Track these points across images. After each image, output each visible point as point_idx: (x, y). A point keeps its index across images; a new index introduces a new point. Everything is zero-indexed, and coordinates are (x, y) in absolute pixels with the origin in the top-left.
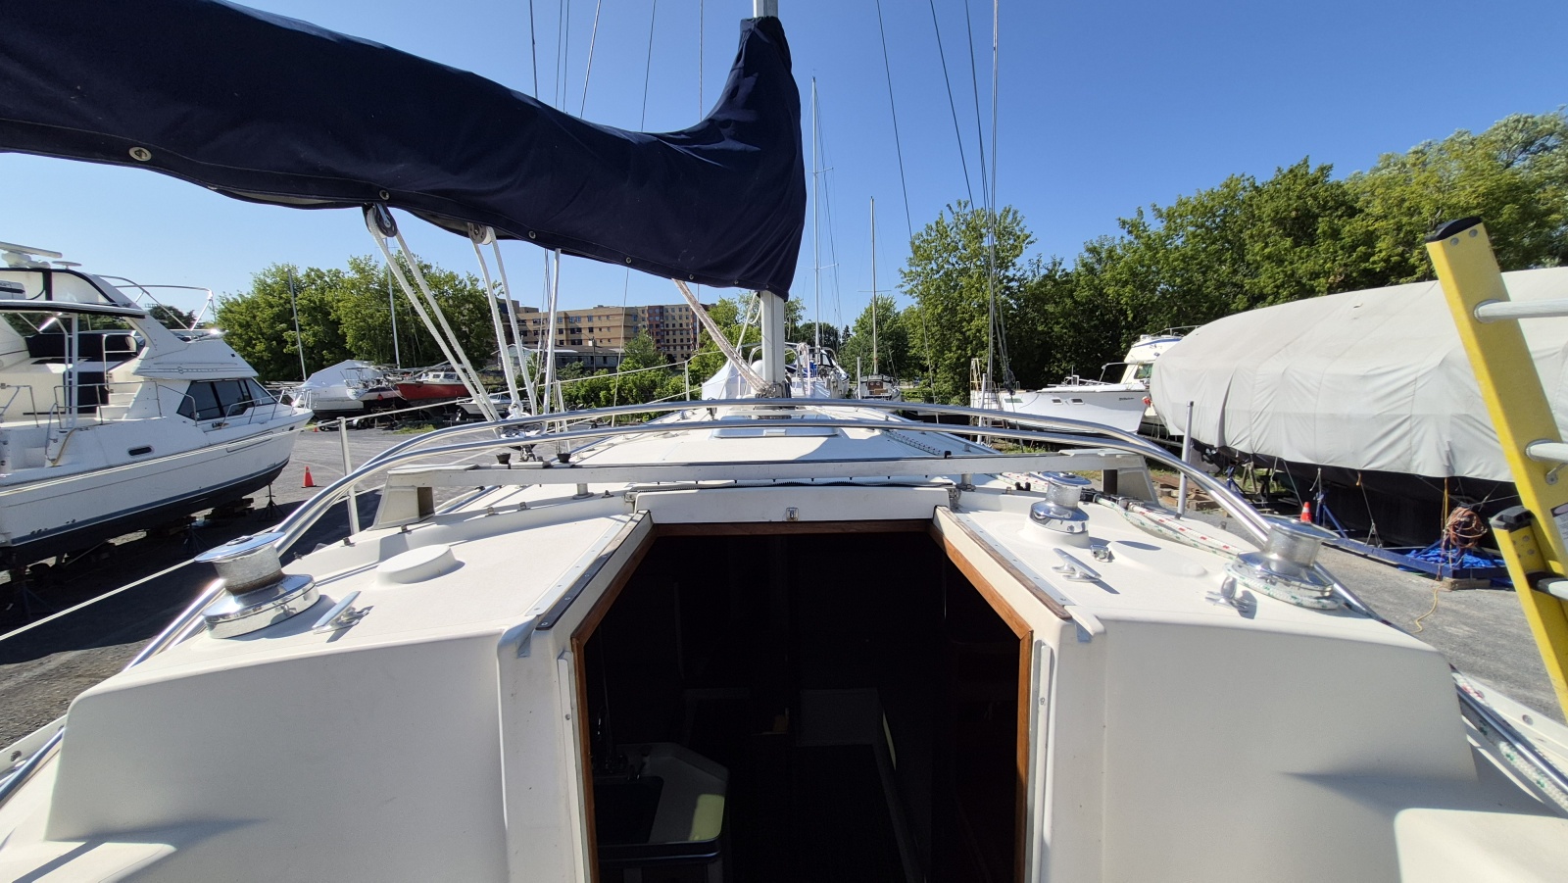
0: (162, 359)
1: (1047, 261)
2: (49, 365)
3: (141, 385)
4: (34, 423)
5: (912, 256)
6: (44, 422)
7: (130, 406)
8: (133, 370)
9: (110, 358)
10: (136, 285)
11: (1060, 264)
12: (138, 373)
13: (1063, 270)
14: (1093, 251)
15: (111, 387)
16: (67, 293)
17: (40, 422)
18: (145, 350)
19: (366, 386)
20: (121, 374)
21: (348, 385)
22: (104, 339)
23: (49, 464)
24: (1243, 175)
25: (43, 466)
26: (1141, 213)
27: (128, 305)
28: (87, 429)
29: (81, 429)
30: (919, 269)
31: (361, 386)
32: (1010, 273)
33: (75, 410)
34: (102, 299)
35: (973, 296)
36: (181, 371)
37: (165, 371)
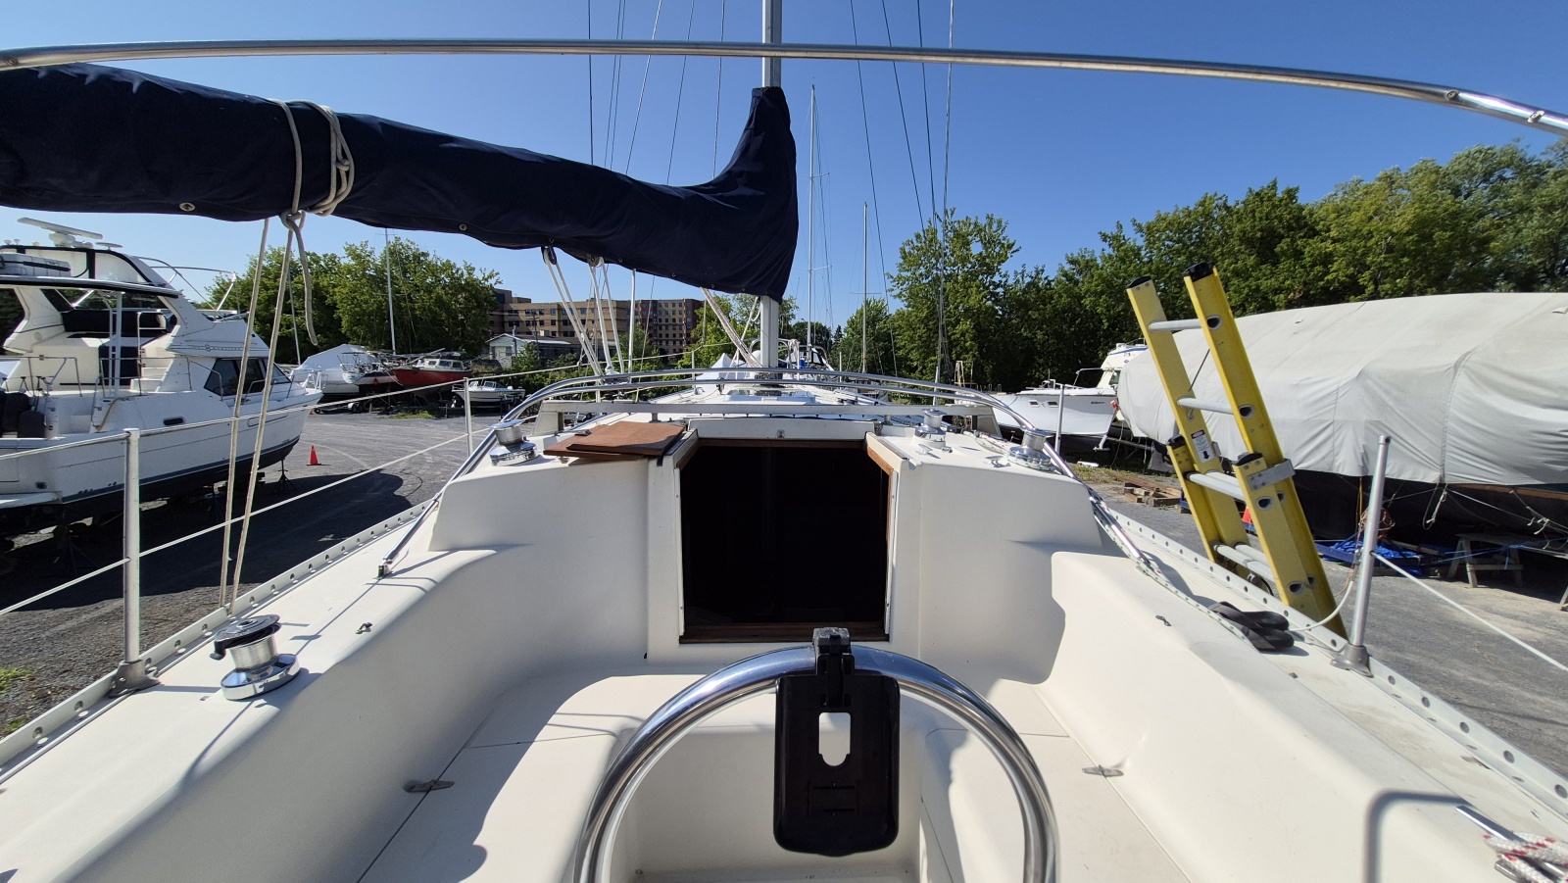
0: (191, 337)
1: (1030, 270)
2: (84, 339)
3: (172, 361)
4: (78, 392)
5: (901, 261)
6: (86, 392)
7: (162, 380)
8: (165, 347)
9: (144, 334)
10: (169, 267)
11: (1043, 271)
12: (170, 348)
13: (1046, 278)
14: (1072, 262)
15: (143, 361)
16: (108, 272)
17: (83, 392)
18: (177, 328)
19: (362, 371)
20: (155, 349)
21: (344, 369)
22: (139, 316)
23: (93, 430)
24: (1216, 195)
25: (88, 432)
26: (1120, 227)
27: (163, 285)
28: (128, 399)
29: (123, 399)
30: (909, 274)
31: (357, 370)
32: (997, 279)
33: (117, 382)
34: (140, 279)
35: (958, 301)
36: (208, 348)
37: (194, 347)
